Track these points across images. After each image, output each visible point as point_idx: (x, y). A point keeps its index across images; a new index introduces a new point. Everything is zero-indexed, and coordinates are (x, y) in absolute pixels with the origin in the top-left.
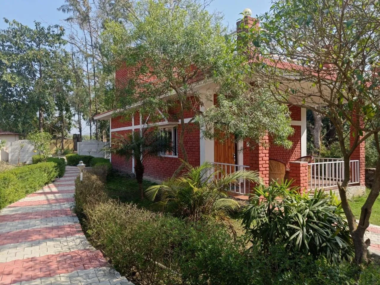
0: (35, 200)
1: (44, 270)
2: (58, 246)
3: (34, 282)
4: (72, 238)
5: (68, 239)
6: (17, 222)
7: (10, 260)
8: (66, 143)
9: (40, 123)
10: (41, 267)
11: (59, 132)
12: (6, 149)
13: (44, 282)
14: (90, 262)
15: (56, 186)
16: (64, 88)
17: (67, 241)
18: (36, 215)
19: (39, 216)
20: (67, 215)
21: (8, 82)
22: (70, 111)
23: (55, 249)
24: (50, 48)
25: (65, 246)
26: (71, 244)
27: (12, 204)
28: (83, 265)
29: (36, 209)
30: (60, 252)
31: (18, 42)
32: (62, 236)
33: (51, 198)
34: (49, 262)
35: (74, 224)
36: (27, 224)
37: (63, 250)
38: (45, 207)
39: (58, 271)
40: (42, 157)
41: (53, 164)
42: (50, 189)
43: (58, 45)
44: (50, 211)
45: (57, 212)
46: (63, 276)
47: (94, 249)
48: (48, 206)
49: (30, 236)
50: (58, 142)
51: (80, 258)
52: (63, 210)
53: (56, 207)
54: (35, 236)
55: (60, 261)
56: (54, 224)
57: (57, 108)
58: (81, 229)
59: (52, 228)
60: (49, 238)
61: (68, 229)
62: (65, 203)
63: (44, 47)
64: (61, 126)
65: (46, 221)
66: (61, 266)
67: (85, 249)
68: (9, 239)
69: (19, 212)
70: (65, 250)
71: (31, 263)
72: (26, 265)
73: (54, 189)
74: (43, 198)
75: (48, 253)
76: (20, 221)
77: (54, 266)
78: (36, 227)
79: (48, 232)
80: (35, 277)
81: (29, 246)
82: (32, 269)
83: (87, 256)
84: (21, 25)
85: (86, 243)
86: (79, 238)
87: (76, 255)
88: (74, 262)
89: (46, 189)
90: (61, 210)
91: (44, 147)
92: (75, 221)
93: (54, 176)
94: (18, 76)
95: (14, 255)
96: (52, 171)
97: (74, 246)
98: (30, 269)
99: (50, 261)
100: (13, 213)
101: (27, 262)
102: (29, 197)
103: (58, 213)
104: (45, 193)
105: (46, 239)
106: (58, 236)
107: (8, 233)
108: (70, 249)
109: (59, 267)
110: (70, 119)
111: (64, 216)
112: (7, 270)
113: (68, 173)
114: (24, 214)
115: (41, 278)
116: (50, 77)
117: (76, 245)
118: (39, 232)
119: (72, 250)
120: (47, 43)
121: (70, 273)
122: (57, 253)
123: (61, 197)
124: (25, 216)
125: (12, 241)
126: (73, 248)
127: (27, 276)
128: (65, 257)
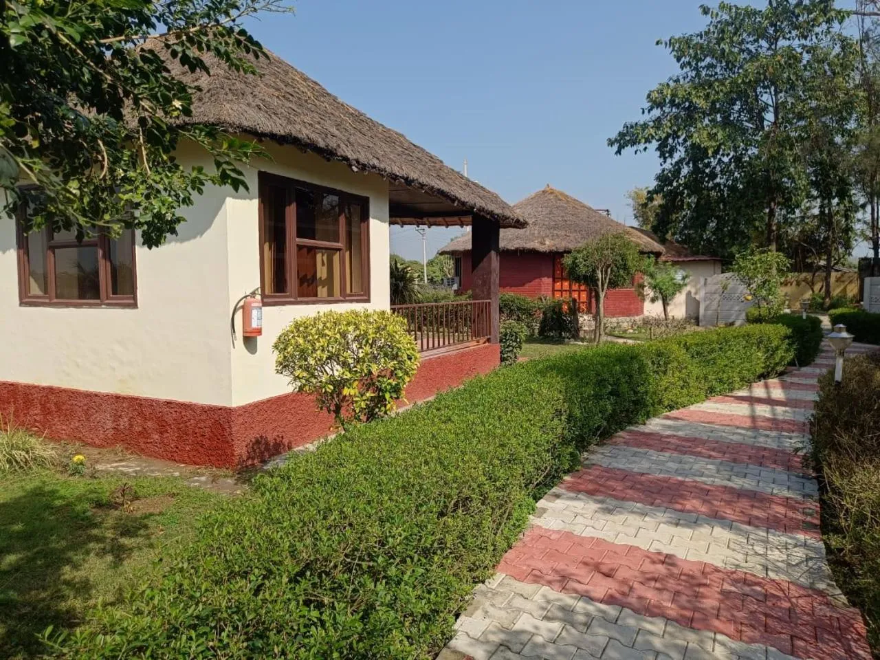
0: (723, 412)
1: (683, 599)
2: (738, 548)
3: (651, 623)
4: (784, 539)
5: (771, 538)
6: (667, 454)
7: (622, 540)
8: (838, 280)
9: (771, 231)
10: (680, 588)
11: (819, 254)
12: (696, 293)
13: (671, 634)
14: (816, 638)
15: (784, 386)
16: (838, 139)
17: (766, 541)
18: (713, 450)
19: (719, 452)
20: (789, 468)
21: (702, 146)
22: (850, 196)
23: (729, 552)
24: (803, 41)
25: (757, 554)
26: (775, 555)
27: (674, 413)
28: (792, 637)
29: (720, 434)
30: (737, 566)
31: (727, 50)
32: (756, 522)
33: (762, 414)
34: (700, 585)
35: (800, 498)
36: (687, 467)
37: (749, 565)
38: (739, 434)
39: (716, 623)
40: (764, 312)
41: (784, 330)
42: (768, 393)
43: (824, 26)
44: (747, 446)
45: (766, 453)
46: (723, 644)
47: (843, 598)
48: (749, 433)
49: (682, 497)
50: (816, 279)
51: (789, 610)
52: (783, 452)
53: (769, 440)
54: (694, 501)
55: (730, 592)
56: (748, 484)
57: (815, 193)
58: (817, 522)
59: (740, 494)
60: (723, 518)
61: (782, 510)
62: (794, 434)
63: (786, 43)
64: (826, 239)
65: (732, 470)
66: (729, 609)
67: (812, 587)
68: (638, 490)
69: (680, 433)
70: (753, 567)
71: (661, 569)
72: (648, 567)
73: (778, 394)
74: (743, 409)
75: (707, 559)
76: (675, 454)
77: (710, 602)
78: (704, 479)
79: (725, 501)
80: (656, 610)
81: (671, 523)
82: (658, 585)
83: (812, 613)
84: (737, 8)
85: (820, 568)
86: (805, 545)
87: (780, 594)
88: (766, 615)
89: (759, 391)
90: (777, 451)
91: (770, 289)
92: (807, 491)
93: (782, 358)
94: (724, 129)
95: (633, 531)
96: (777, 348)
97: (780, 564)
98: (653, 584)
99: (704, 581)
100: (668, 433)
101: (653, 562)
102: (716, 402)
103: (768, 458)
104: (752, 400)
105: (716, 517)
106: (747, 519)
107: (643, 474)
108: (767, 569)
109: (723, 613)
110: (847, 217)
111: (780, 469)
112: (608, 564)
113: (825, 358)
114: (688, 440)
115: (668, 620)
116: (800, 117)
117: (789, 565)
118: (704, 493)
119: (772, 575)
120: (794, 33)
121: (744, 646)
122: (729, 568)
123: (789, 417)
124: (688, 445)
125: (642, 497)
126: (778, 570)
127: (640, 598)
128: (747, 589)
